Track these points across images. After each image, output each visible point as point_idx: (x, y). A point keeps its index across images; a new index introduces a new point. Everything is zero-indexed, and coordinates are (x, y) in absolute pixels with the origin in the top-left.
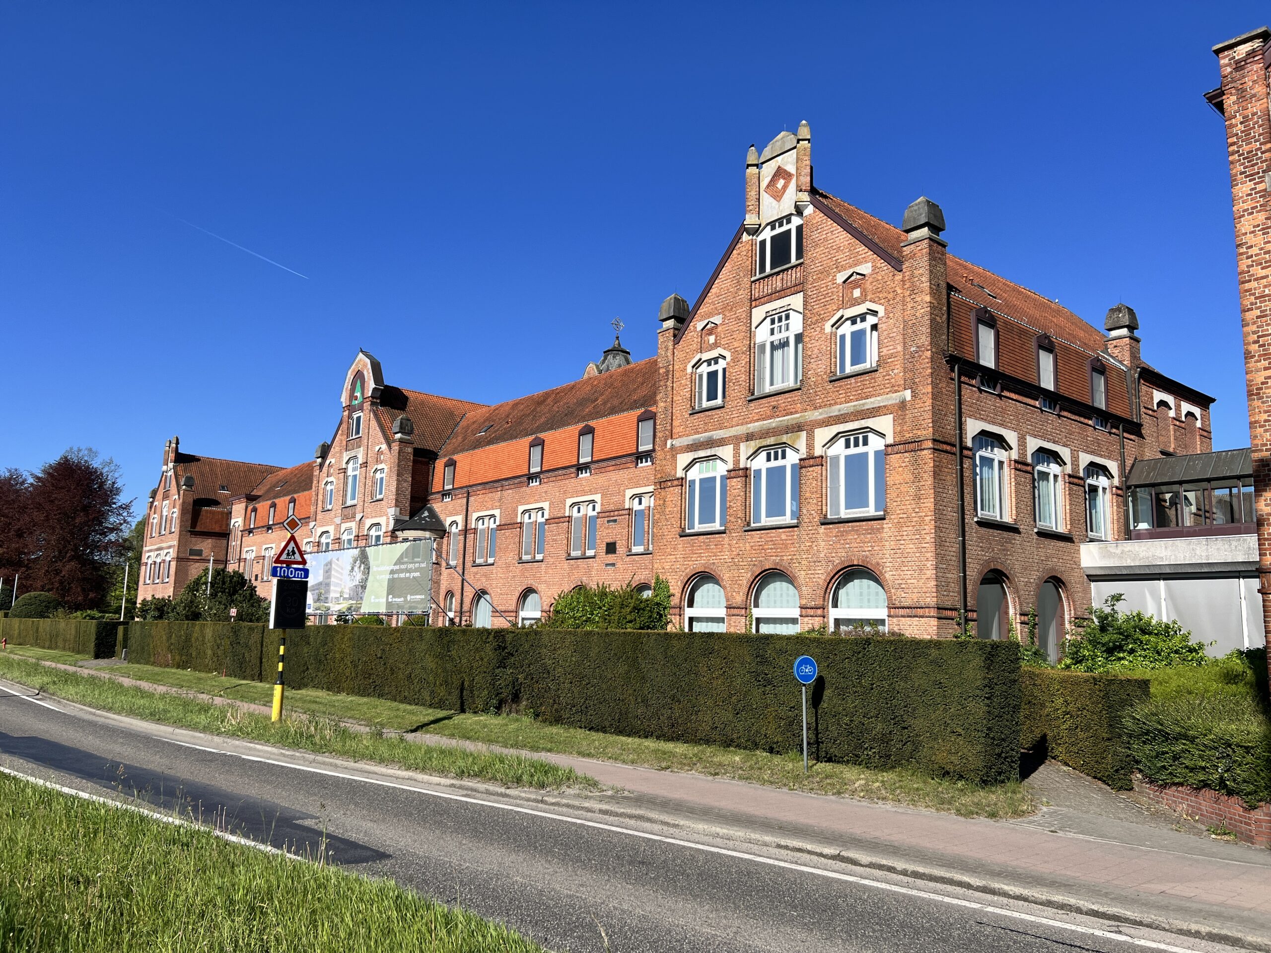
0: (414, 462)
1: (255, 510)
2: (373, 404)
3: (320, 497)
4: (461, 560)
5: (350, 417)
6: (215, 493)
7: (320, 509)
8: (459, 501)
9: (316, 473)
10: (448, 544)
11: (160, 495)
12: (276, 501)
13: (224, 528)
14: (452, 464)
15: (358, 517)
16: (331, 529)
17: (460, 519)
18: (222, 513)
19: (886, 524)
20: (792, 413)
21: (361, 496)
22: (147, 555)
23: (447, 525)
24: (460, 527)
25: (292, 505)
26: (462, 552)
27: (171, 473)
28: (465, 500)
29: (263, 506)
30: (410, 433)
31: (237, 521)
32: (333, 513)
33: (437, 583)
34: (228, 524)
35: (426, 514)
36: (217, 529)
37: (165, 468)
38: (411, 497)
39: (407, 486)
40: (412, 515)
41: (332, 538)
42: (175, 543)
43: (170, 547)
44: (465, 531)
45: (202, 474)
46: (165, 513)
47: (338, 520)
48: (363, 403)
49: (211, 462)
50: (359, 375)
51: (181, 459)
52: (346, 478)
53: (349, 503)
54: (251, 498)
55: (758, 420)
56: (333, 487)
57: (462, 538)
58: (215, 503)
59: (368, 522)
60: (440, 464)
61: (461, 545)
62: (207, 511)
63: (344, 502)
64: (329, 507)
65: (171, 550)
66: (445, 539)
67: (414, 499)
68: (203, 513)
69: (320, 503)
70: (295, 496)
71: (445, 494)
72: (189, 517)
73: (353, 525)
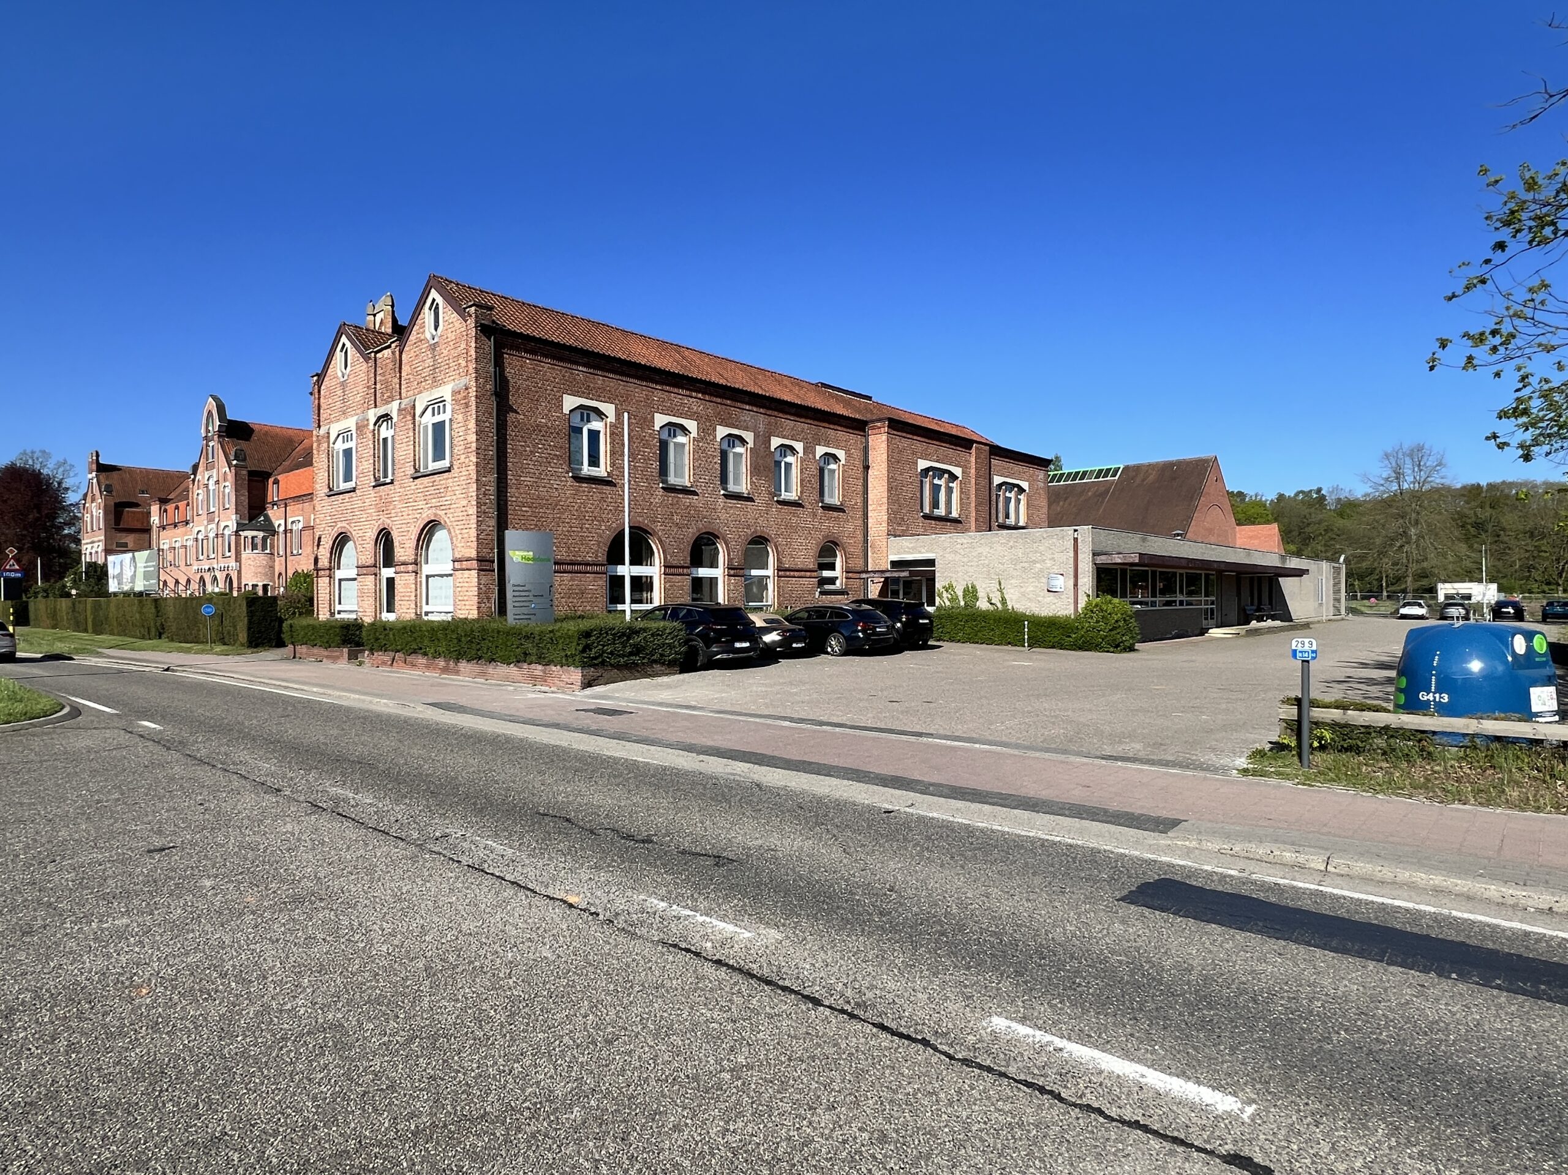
0: (249, 480)
1: (165, 511)
2: (219, 436)
3: (195, 505)
4: (285, 551)
5: (207, 445)
6: (135, 496)
8: (282, 509)
9: (191, 486)
10: (278, 540)
11: (89, 499)
12: (178, 504)
13: (144, 525)
14: (276, 482)
15: (217, 520)
16: (202, 528)
17: (282, 522)
18: (142, 513)
21: (217, 505)
22: (85, 547)
23: (275, 526)
24: (283, 528)
26: (285, 546)
27: (95, 481)
28: (285, 508)
29: (170, 507)
30: (244, 460)
31: (155, 519)
32: (203, 517)
33: (272, 567)
34: (149, 522)
35: (262, 518)
36: (139, 526)
37: (90, 476)
39: (245, 499)
40: (250, 520)
41: (204, 535)
42: (103, 538)
43: (99, 541)
44: (285, 531)
45: (123, 480)
46: (94, 514)
47: (205, 522)
48: (213, 436)
49: (130, 471)
50: (210, 413)
51: (102, 468)
52: (208, 491)
53: (212, 510)
54: (164, 501)
56: (201, 497)
57: (284, 535)
58: (137, 505)
59: (222, 524)
60: (271, 480)
61: (284, 541)
62: (128, 512)
63: (208, 509)
64: (200, 513)
65: (100, 543)
66: (275, 536)
67: (251, 507)
68: (125, 513)
69: (195, 510)
70: (185, 501)
71: (274, 504)
72: (112, 517)
73: (214, 526)
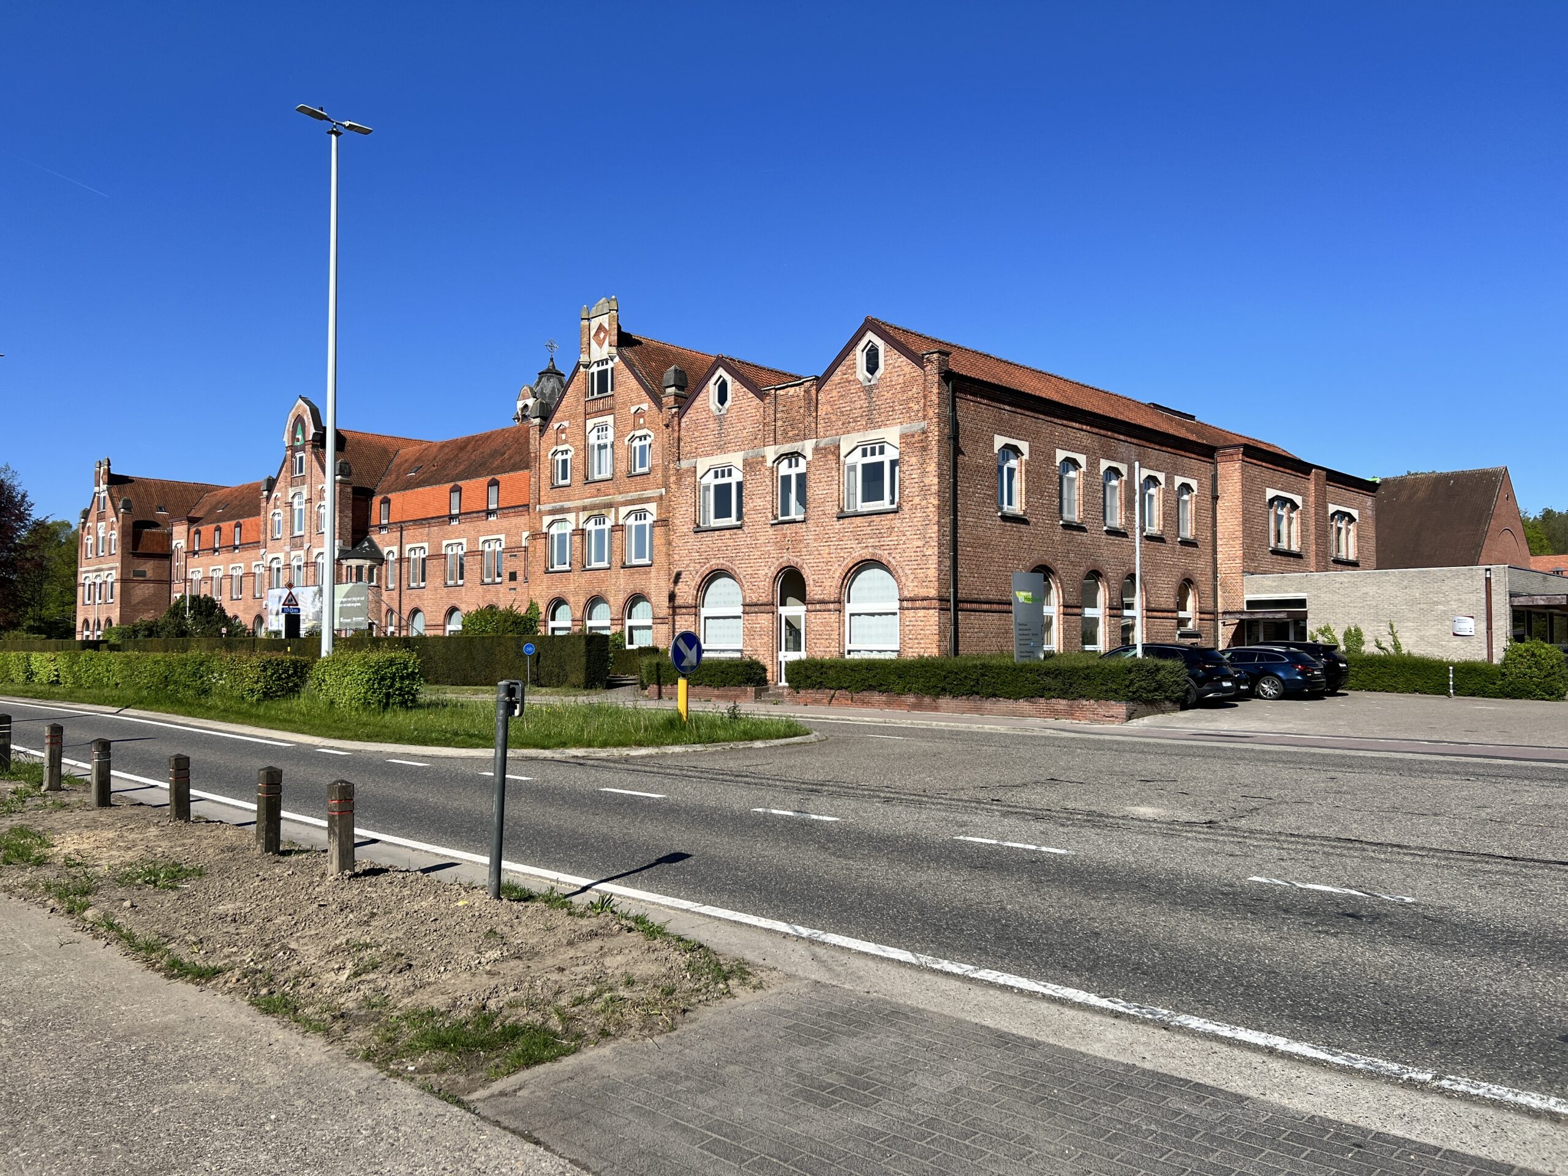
0: (354, 499)
1: (198, 532)
2: (314, 446)
3: (269, 527)
4: (398, 584)
5: (293, 456)
6: (153, 514)
7: (269, 537)
8: (394, 534)
9: (264, 504)
10: (387, 570)
11: (93, 515)
12: (221, 525)
13: (166, 549)
14: (386, 501)
15: (306, 546)
16: (281, 555)
17: (395, 549)
18: (163, 534)
19: (653, 569)
20: (608, 495)
21: (307, 528)
22: (84, 576)
23: (385, 555)
24: (396, 556)
25: (238, 530)
26: (398, 577)
27: (106, 494)
28: (399, 533)
29: (207, 529)
30: (349, 474)
31: (180, 542)
32: (282, 541)
33: (378, 602)
34: (170, 546)
35: (366, 544)
36: (159, 551)
37: (96, 489)
38: (353, 530)
39: (348, 522)
40: (354, 546)
41: (283, 563)
42: (118, 565)
43: (111, 569)
44: (401, 560)
45: (137, 495)
46: (101, 535)
47: (287, 548)
48: (304, 445)
49: (144, 483)
50: (299, 420)
51: (114, 480)
52: (292, 511)
53: (297, 533)
54: (192, 521)
55: (589, 497)
56: (280, 518)
57: (398, 565)
58: (155, 525)
59: (315, 552)
60: (376, 500)
61: (398, 571)
62: (147, 533)
63: (292, 533)
64: (278, 536)
65: (113, 572)
66: (384, 565)
67: (355, 531)
68: (144, 534)
69: (269, 532)
70: (241, 521)
71: (382, 527)
72: (130, 539)
73: (302, 553)
